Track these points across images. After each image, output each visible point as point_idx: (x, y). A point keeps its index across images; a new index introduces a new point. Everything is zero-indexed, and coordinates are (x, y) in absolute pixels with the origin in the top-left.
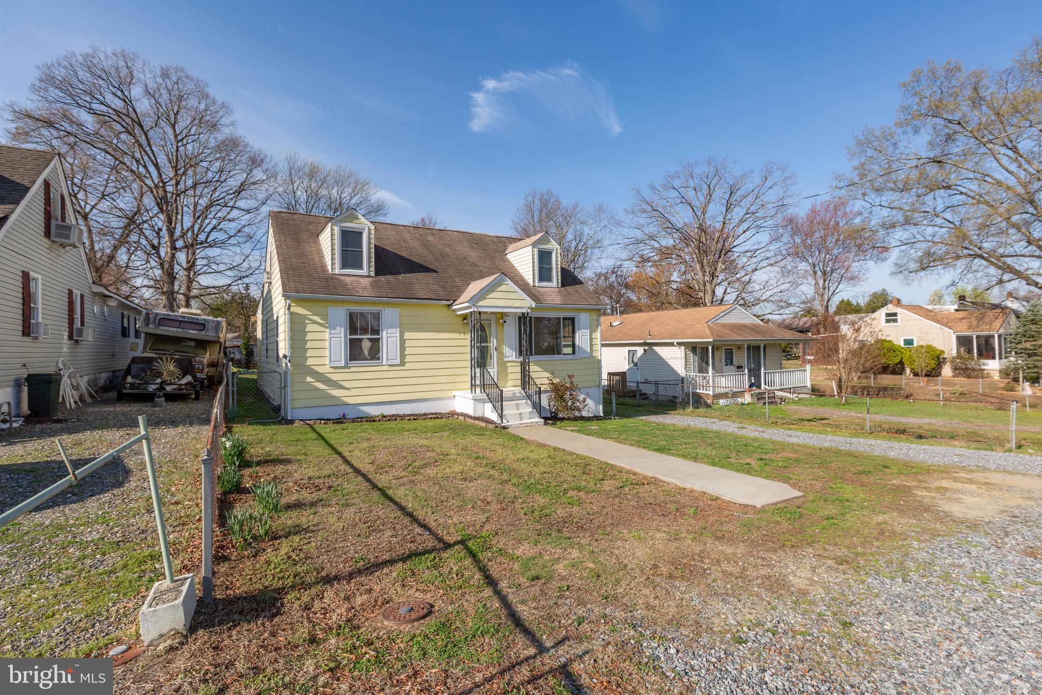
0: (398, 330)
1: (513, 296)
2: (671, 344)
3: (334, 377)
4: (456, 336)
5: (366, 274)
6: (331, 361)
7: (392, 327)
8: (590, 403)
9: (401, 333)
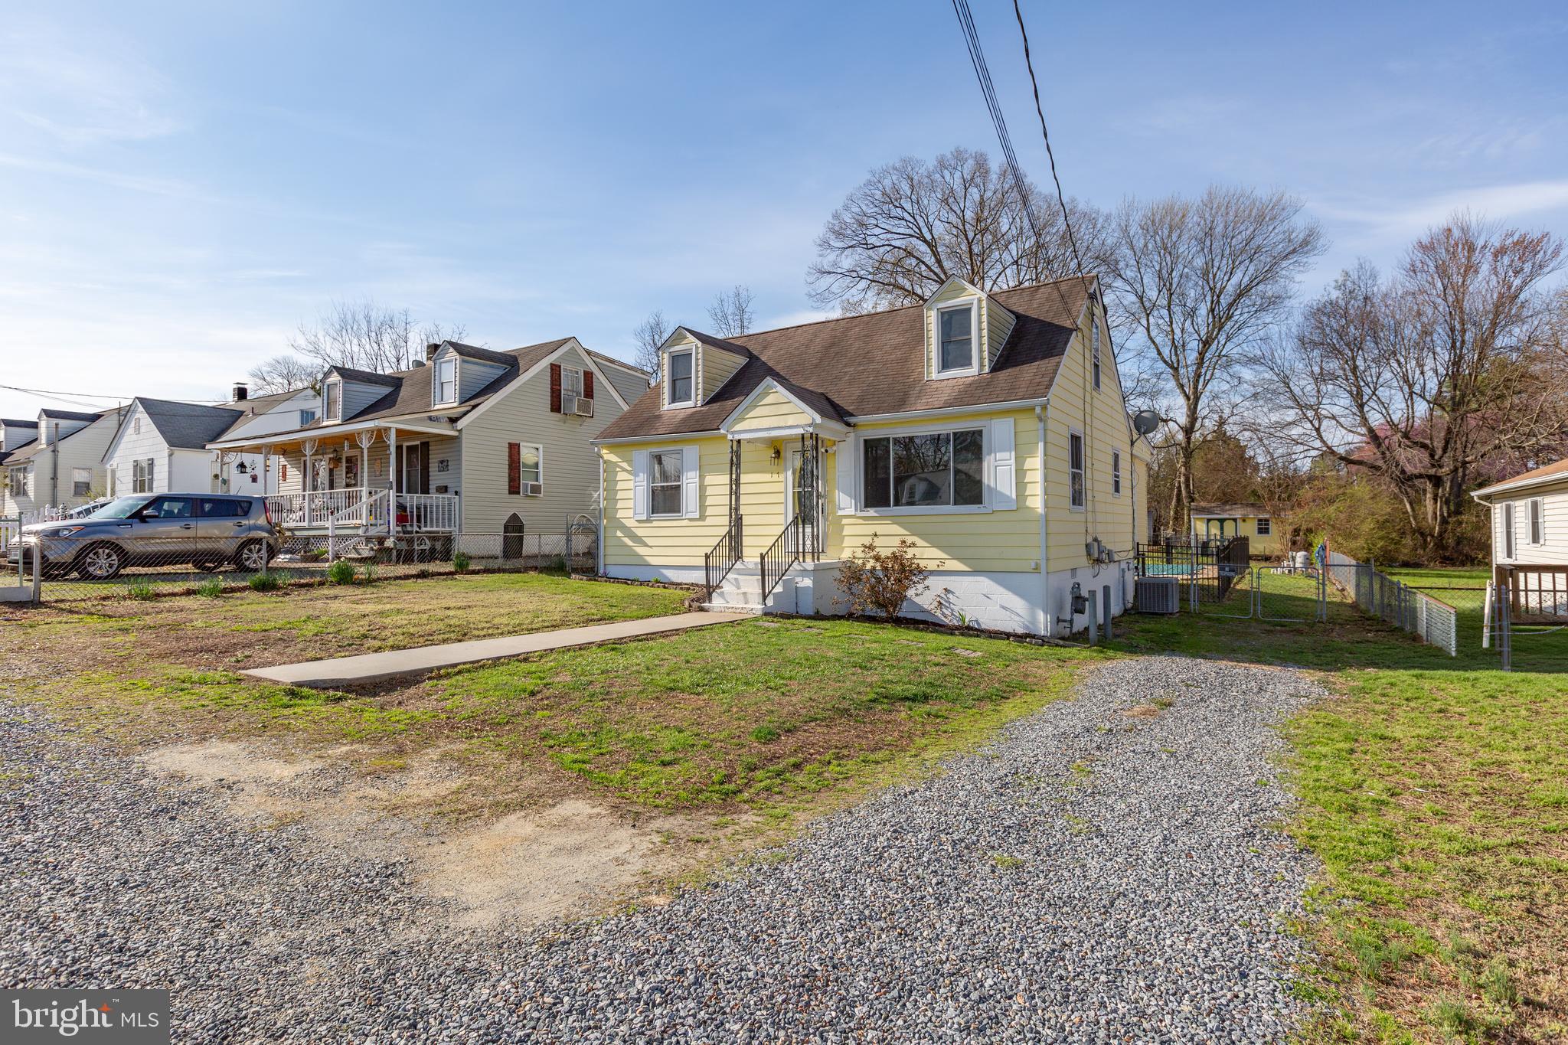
0: (698, 473)
1: (785, 409)
3: (639, 532)
4: (767, 477)
5: (693, 405)
6: (635, 514)
7: (691, 470)
8: (1018, 604)
9: (702, 477)
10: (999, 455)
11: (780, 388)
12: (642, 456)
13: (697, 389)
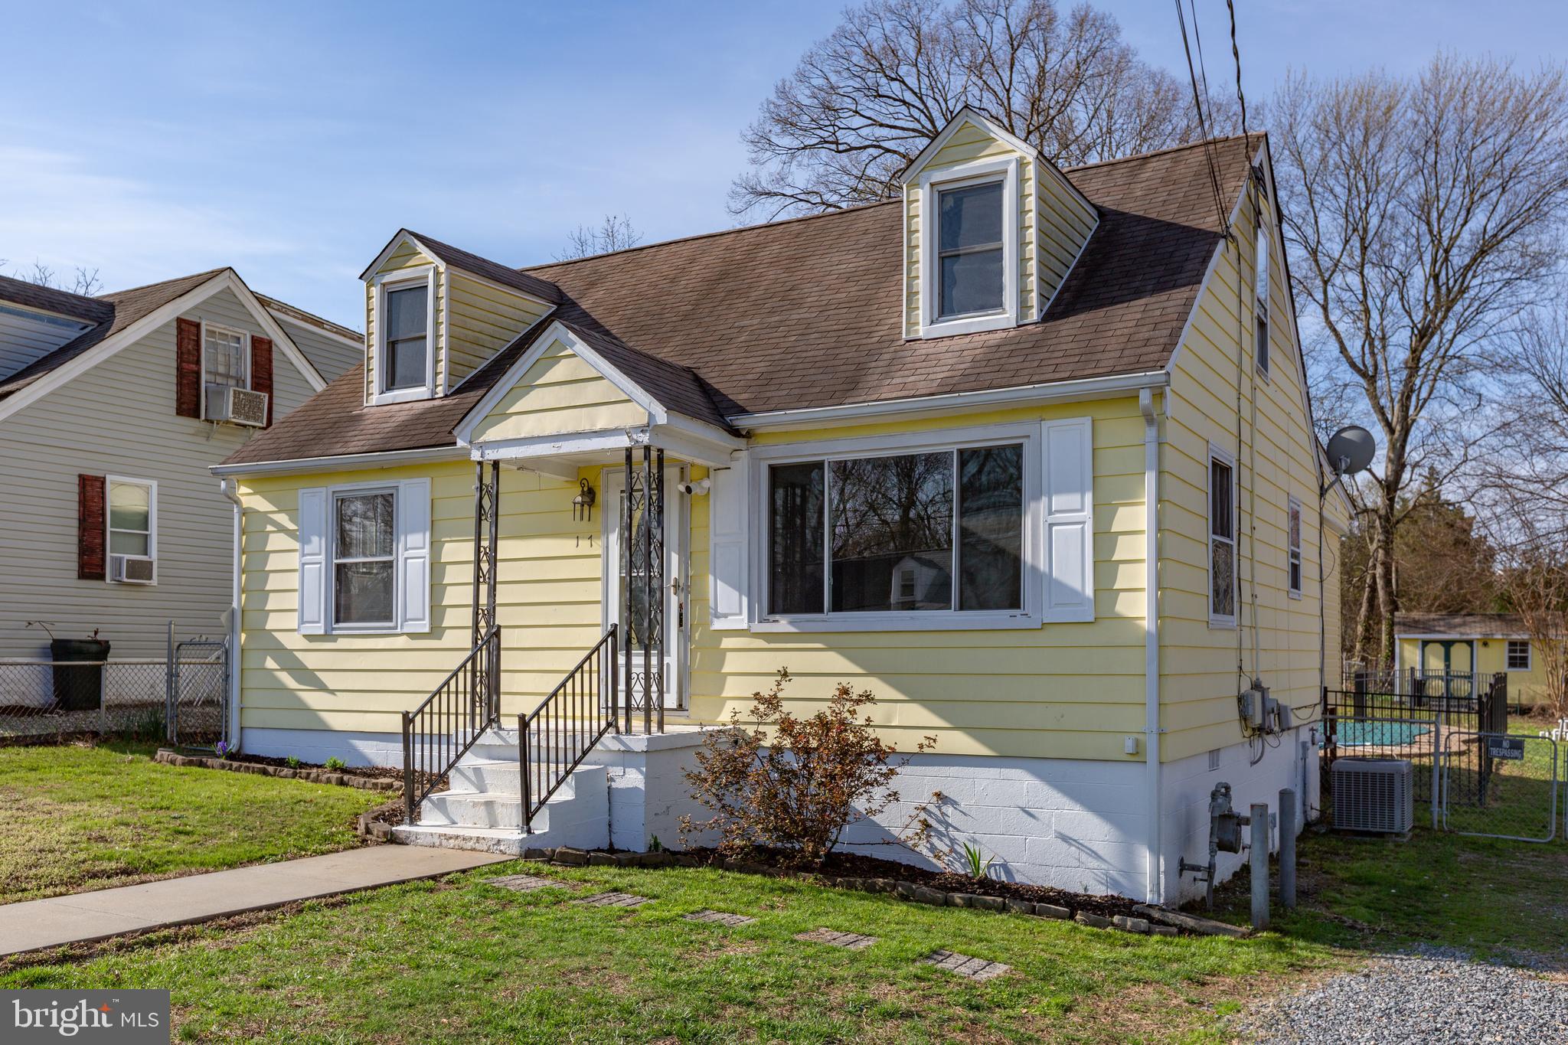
0: (428, 537)
1: (592, 392)
3: (310, 661)
4: (567, 546)
5: (428, 395)
7: (414, 531)
8: (1095, 831)
9: (436, 546)
10: (1058, 501)
11: (581, 347)
12: (317, 501)
13: (436, 362)
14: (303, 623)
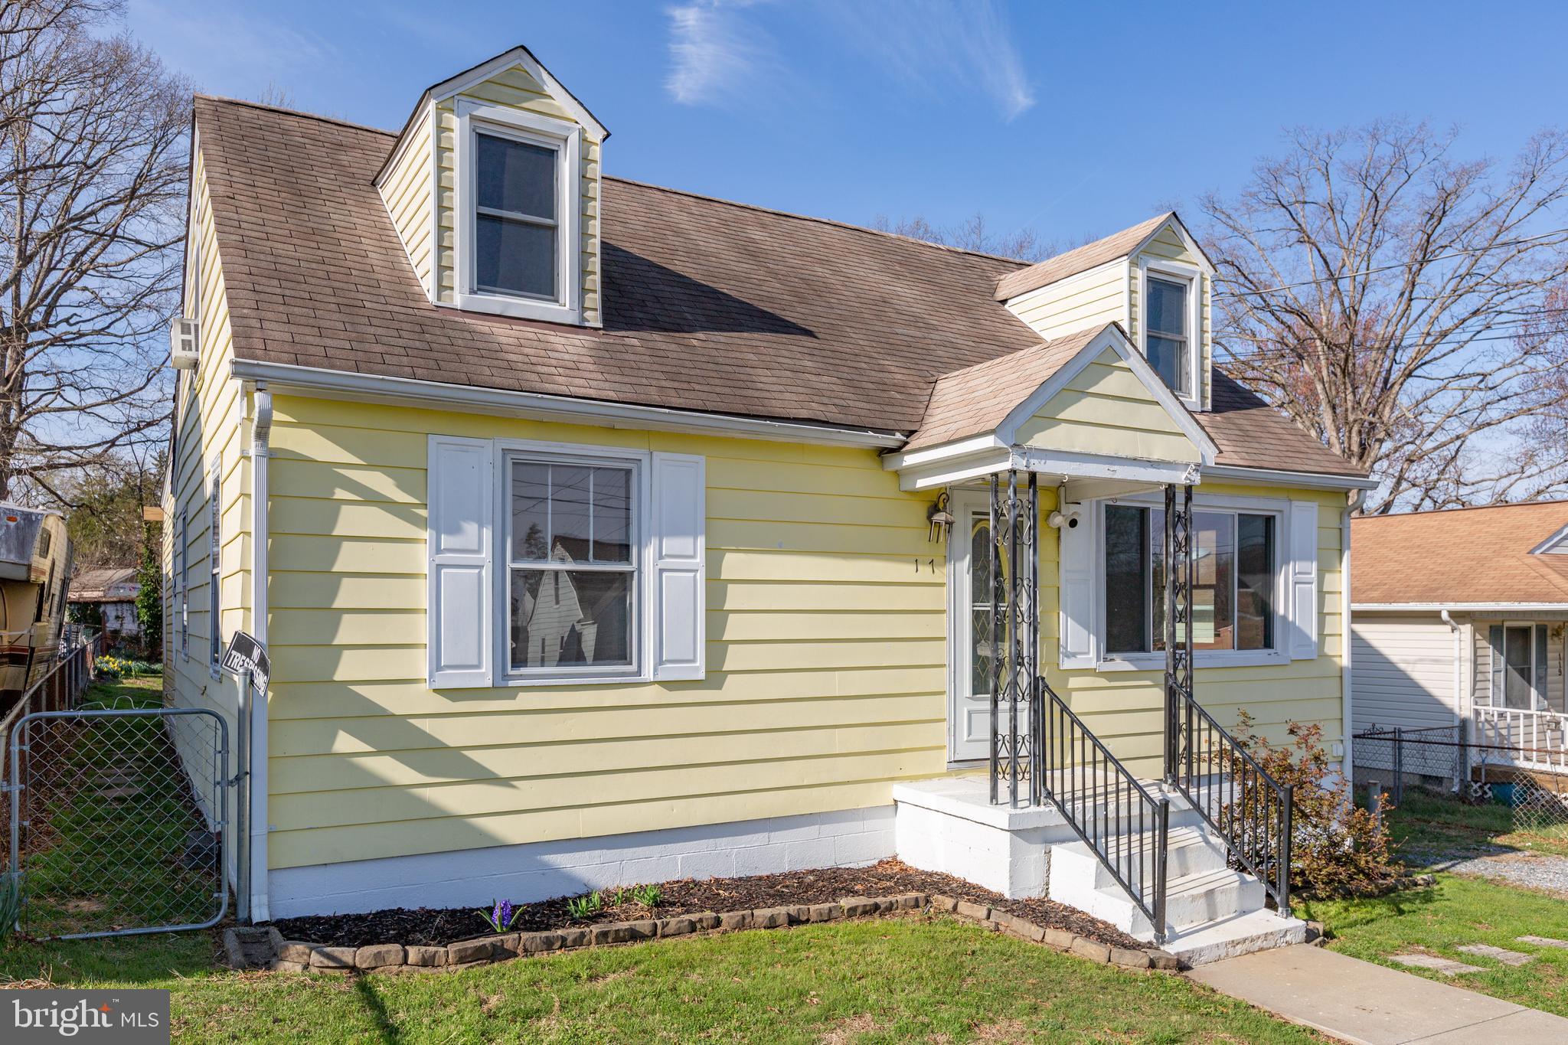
0: (701, 541)
1: (1145, 416)
2: (1433, 617)
3: (451, 733)
4: (904, 571)
5: (572, 319)
6: (437, 666)
7: (676, 531)
9: (712, 556)
10: (1299, 565)
13: (583, 272)
14: (439, 668)
